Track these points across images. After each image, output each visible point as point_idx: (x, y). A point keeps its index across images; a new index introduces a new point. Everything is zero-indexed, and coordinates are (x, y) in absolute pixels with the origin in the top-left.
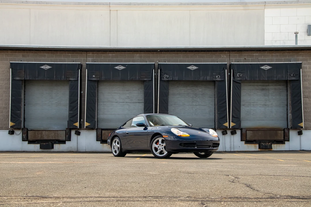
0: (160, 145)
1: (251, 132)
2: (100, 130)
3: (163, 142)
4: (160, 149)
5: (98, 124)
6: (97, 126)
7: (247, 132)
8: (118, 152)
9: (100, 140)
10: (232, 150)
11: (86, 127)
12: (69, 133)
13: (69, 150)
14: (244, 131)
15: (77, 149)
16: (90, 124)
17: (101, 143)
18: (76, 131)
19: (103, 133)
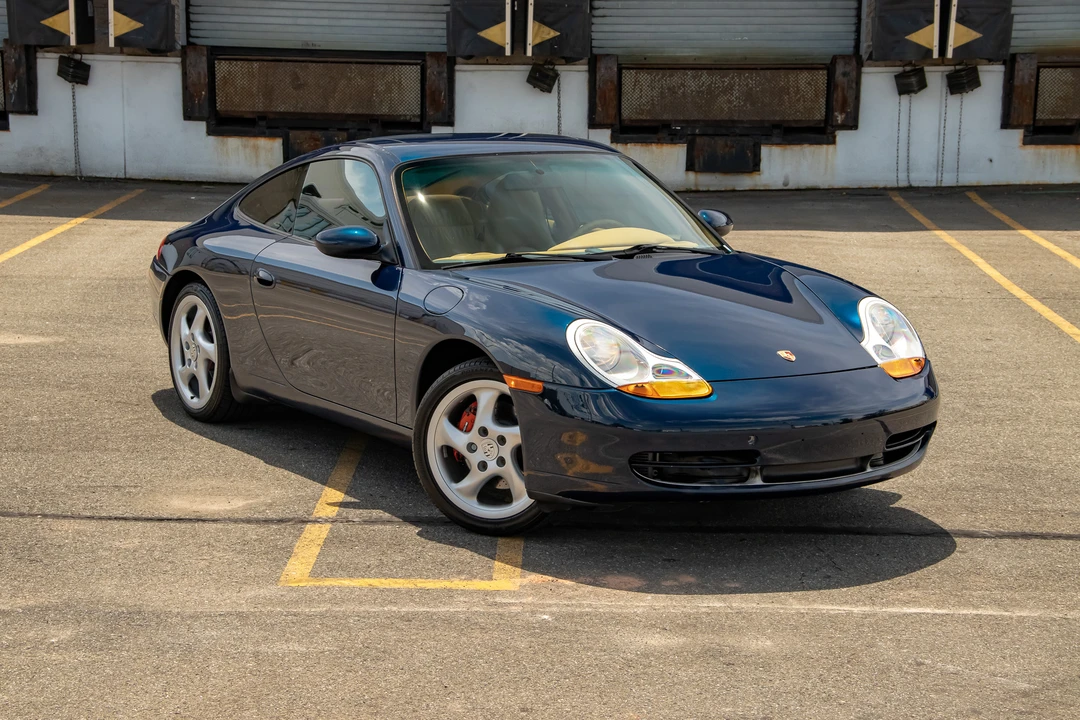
0: (484, 432)
1: (1066, 75)
2: (204, 59)
3: (504, 411)
4: (483, 466)
5: (192, 17)
6: (188, 28)
7: (1045, 74)
8: (207, 392)
9: (205, 113)
10: (949, 180)
11: (116, 39)
12: (23, 70)
13: (29, 165)
14: (1024, 69)
15: (77, 162)
16: (139, 25)
17: (210, 132)
18: (62, 59)
19: (218, 76)
